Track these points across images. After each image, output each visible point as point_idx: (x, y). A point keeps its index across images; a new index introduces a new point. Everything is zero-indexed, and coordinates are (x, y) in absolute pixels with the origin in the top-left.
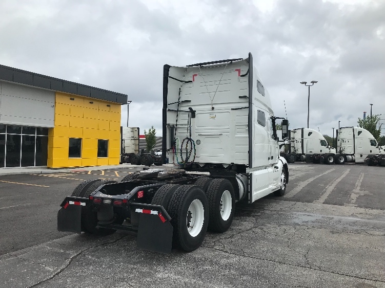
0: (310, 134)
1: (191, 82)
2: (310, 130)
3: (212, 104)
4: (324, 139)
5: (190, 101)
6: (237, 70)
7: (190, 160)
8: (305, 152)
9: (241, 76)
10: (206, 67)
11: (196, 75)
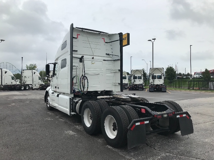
0: (6, 72)
1: (76, 38)
2: (6, 70)
3: (93, 56)
4: (13, 76)
5: (77, 51)
6: (102, 38)
7: (85, 90)
8: (3, 84)
9: (106, 42)
10: (84, 31)
11: (79, 35)
